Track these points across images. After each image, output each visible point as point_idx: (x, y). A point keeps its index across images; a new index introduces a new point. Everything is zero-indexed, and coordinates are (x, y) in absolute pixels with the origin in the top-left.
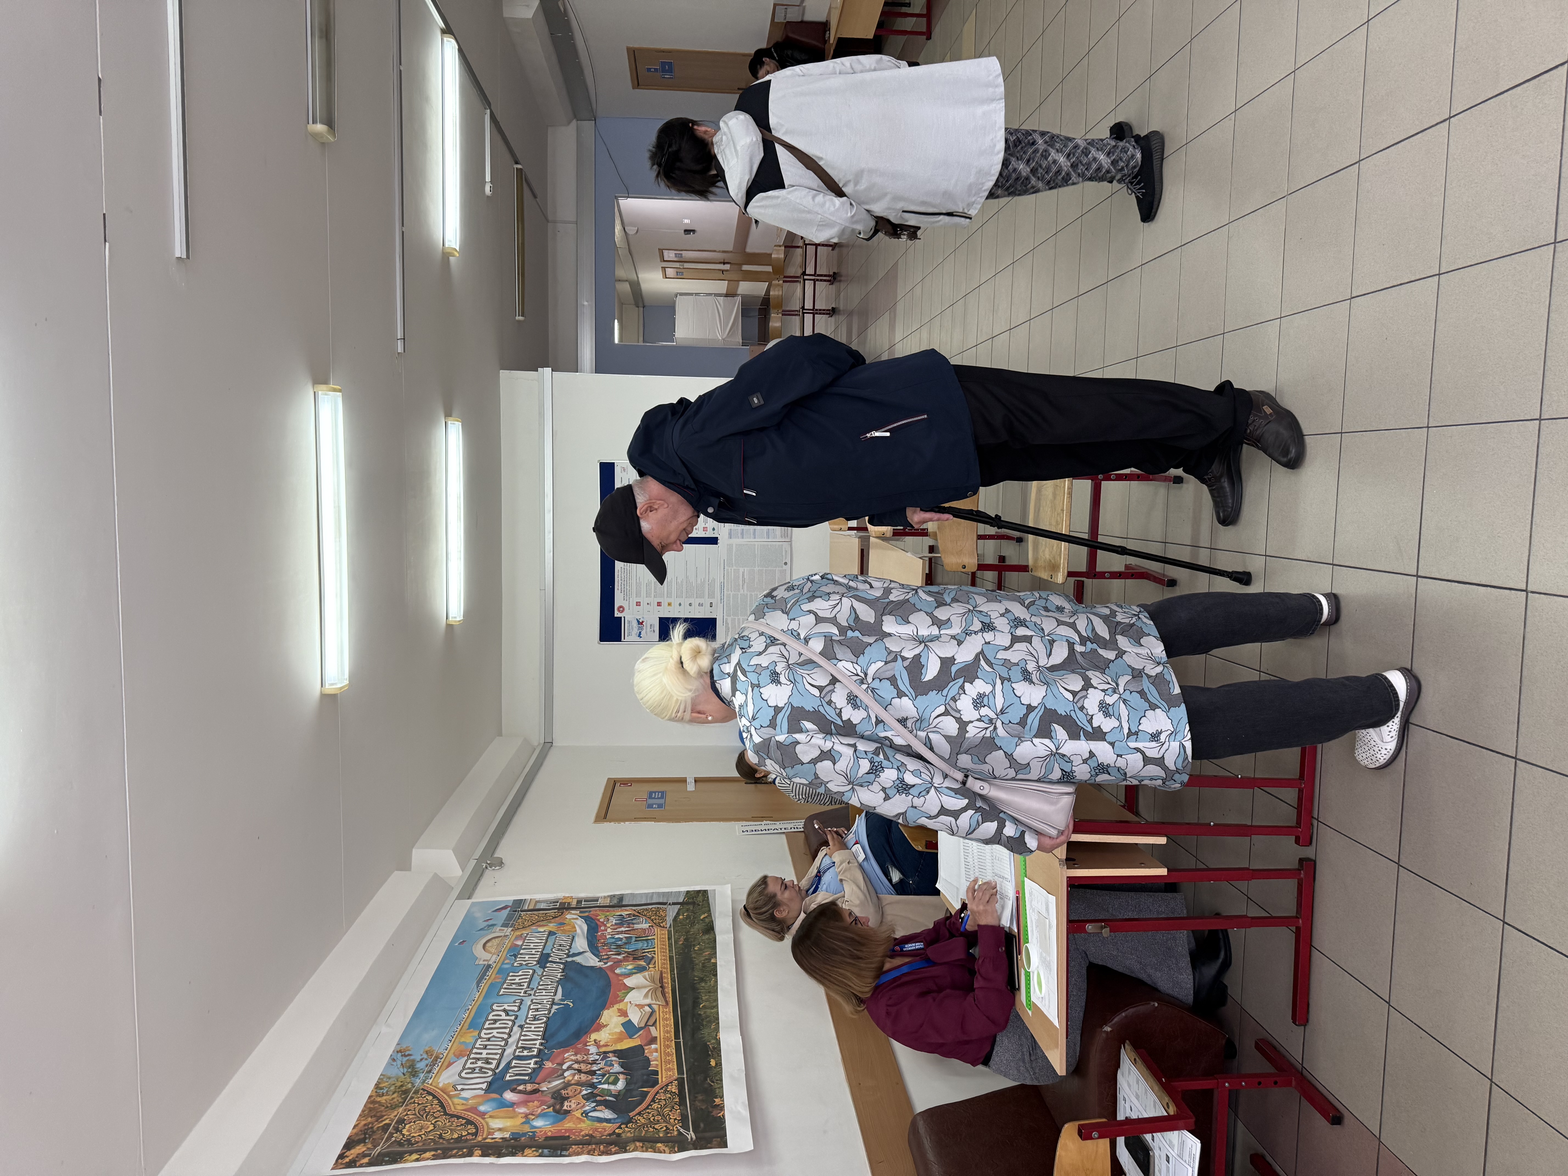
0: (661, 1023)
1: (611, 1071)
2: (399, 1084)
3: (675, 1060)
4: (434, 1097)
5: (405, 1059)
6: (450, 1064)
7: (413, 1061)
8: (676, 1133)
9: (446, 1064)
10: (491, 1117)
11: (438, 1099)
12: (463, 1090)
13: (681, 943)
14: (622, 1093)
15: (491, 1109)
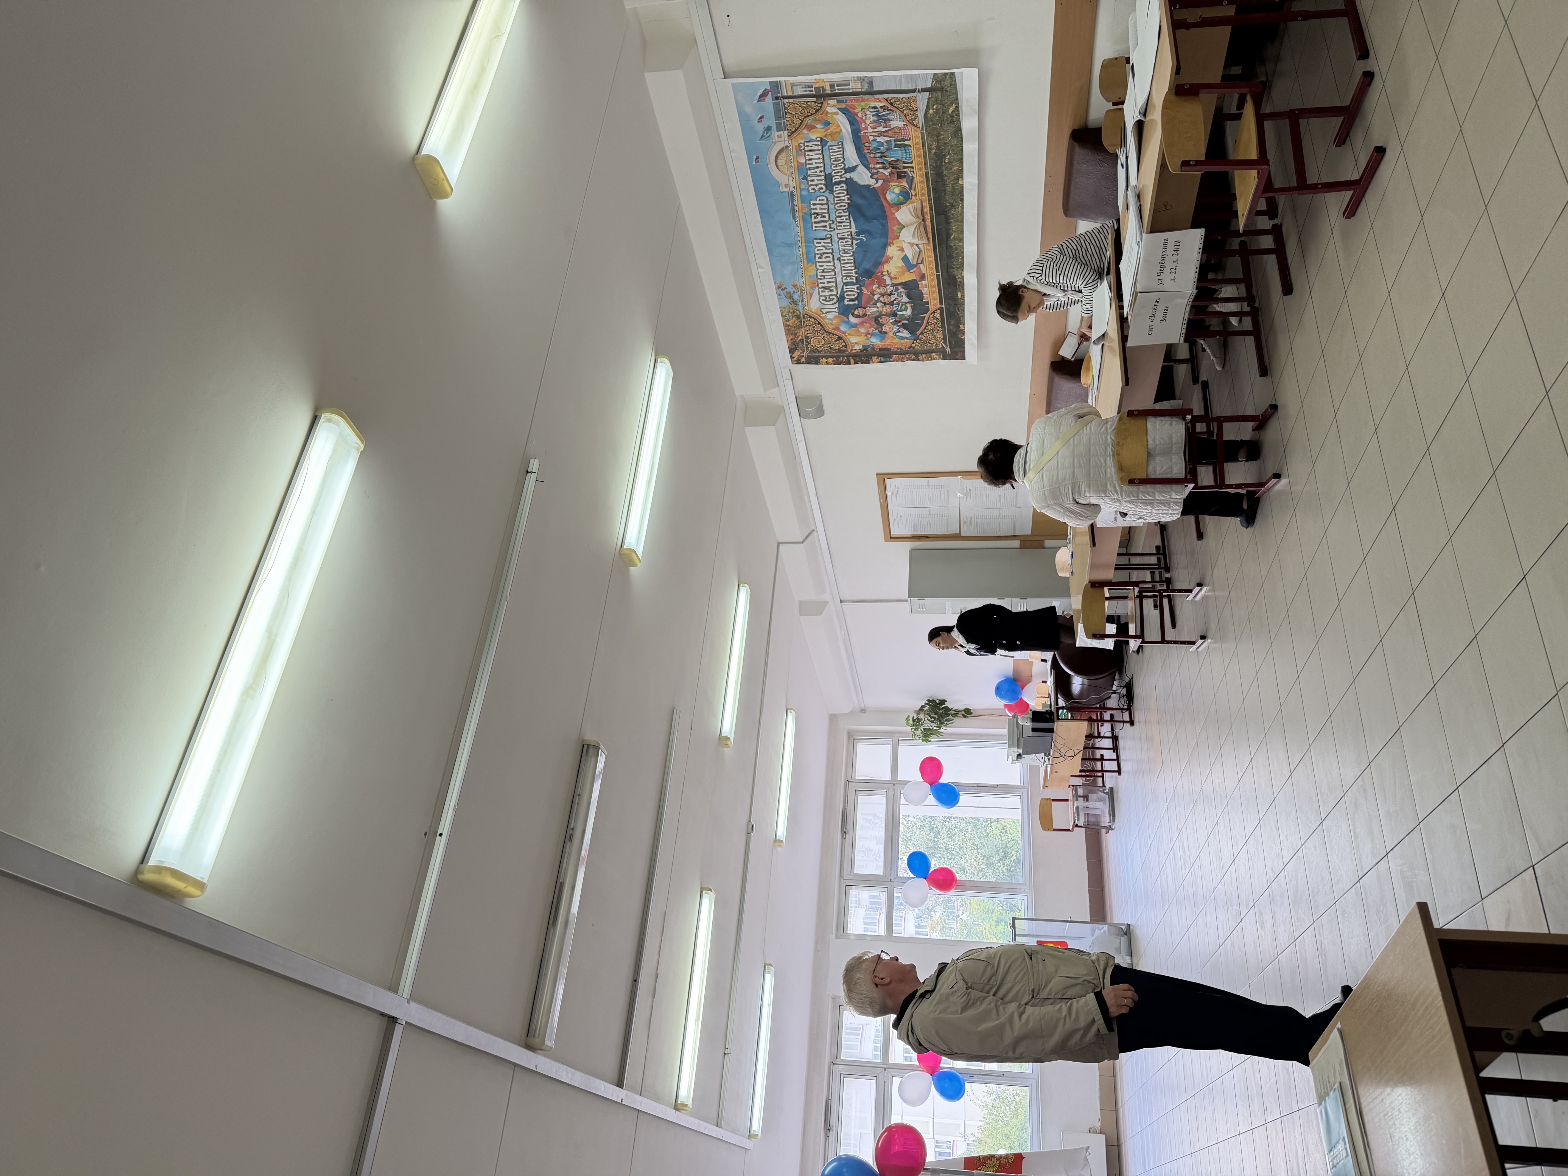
0: (926, 260)
1: (902, 301)
2: (792, 311)
3: (937, 291)
4: (815, 319)
5: (785, 291)
6: (811, 295)
7: (789, 293)
8: (941, 347)
9: (808, 294)
10: (849, 335)
11: (817, 321)
12: (826, 313)
13: (934, 151)
14: (911, 316)
15: (847, 330)
